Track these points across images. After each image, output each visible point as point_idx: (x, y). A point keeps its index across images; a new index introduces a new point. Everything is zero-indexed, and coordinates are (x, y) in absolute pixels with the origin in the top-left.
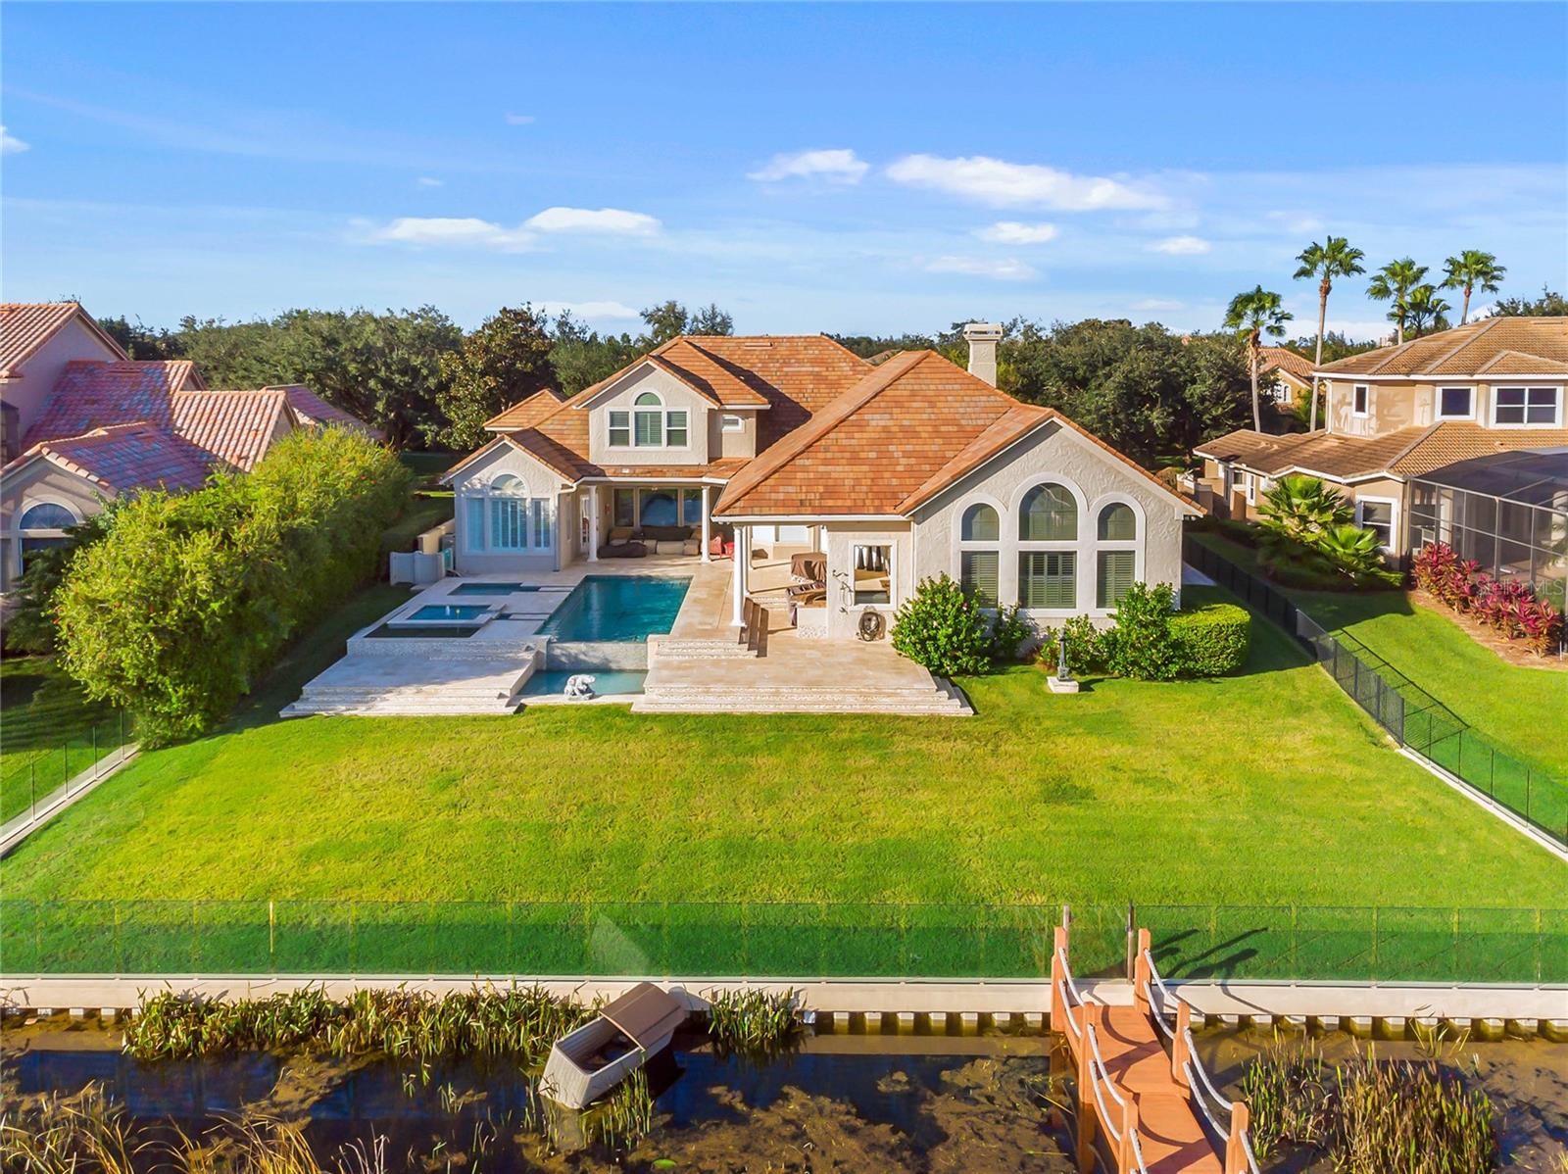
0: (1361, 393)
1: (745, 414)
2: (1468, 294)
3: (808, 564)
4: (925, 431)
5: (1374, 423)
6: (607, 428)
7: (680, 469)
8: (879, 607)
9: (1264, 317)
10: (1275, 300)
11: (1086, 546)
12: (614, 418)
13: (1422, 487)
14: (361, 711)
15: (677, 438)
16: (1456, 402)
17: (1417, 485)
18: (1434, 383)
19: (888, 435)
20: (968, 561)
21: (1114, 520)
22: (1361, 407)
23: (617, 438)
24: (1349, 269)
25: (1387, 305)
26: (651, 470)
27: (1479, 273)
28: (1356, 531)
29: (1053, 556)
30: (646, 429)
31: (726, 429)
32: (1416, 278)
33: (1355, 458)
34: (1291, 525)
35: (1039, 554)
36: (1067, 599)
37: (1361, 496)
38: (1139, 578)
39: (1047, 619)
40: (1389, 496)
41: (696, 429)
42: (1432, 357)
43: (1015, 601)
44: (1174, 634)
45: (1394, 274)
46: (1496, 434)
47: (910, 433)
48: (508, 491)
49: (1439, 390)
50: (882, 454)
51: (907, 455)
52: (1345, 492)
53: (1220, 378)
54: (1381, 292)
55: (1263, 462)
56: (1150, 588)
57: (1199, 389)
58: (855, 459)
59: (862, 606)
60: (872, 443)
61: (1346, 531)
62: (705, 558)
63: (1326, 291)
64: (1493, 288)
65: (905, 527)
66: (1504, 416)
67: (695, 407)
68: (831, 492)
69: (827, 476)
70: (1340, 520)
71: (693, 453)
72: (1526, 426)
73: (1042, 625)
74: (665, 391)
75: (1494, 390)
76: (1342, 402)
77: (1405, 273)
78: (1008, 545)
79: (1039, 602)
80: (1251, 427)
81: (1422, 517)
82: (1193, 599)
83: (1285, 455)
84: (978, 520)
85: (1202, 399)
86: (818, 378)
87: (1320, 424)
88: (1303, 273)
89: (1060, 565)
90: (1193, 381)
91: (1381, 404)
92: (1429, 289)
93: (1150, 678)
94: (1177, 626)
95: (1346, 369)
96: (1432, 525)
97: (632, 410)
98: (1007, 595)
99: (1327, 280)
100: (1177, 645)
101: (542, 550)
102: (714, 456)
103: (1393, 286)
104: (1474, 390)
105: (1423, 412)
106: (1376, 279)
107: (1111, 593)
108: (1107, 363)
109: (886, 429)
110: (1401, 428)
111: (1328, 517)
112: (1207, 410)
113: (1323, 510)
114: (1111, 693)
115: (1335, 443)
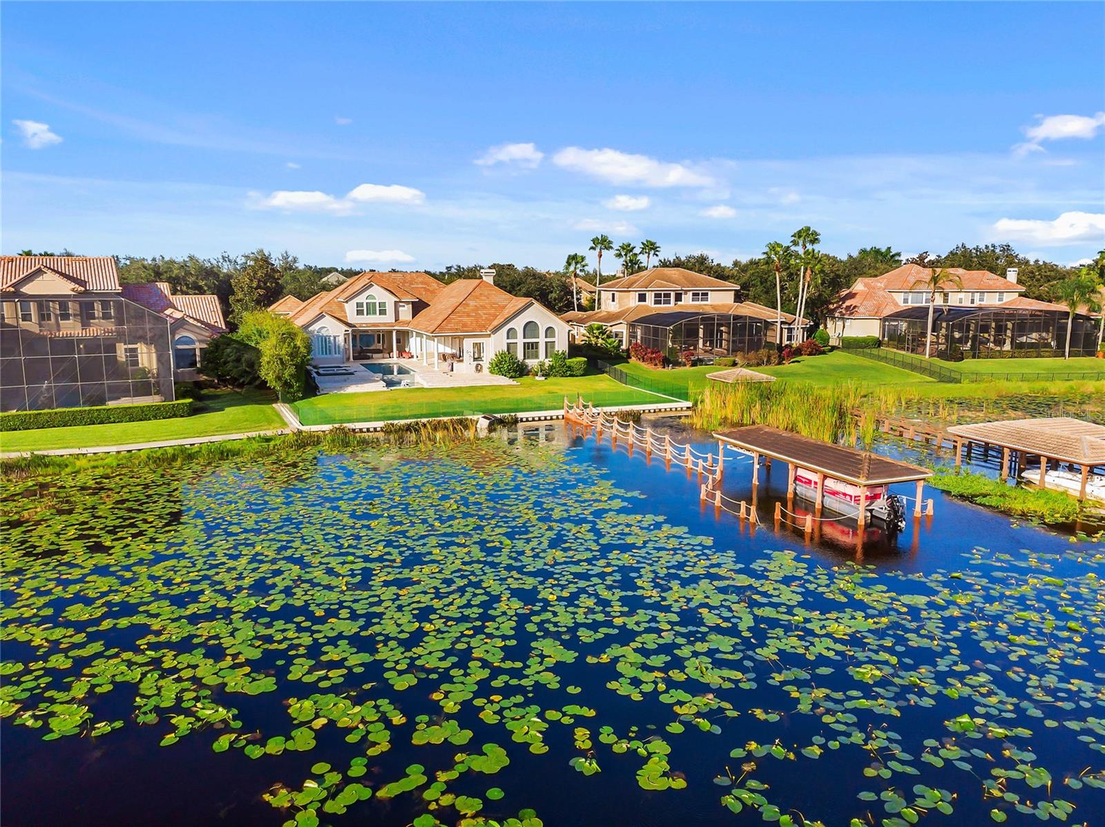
0: (613, 295)
1: (408, 303)
2: (648, 257)
3: (444, 355)
4: (488, 306)
5: (618, 306)
6: (356, 309)
7: (385, 324)
8: (481, 362)
9: (579, 266)
10: (583, 258)
11: (542, 340)
12: (358, 305)
13: (632, 325)
14: (342, 392)
15: (383, 312)
16: (642, 298)
17: (631, 325)
18: (636, 291)
19: (477, 308)
20: (508, 344)
21: (550, 331)
22: (613, 300)
23: (360, 312)
24: (609, 248)
25: (622, 260)
26: (374, 325)
27: (652, 249)
28: (613, 339)
29: (532, 344)
30: (371, 309)
31: (401, 309)
32: (631, 251)
33: (611, 317)
34: (593, 340)
35: (528, 343)
36: (537, 357)
37: (614, 329)
38: (556, 349)
39: (532, 363)
40: (623, 329)
41: (390, 309)
42: (635, 282)
43: (522, 358)
44: (568, 364)
45: (624, 249)
46: (654, 308)
47: (484, 307)
48: (324, 333)
49: (637, 293)
50: (477, 314)
51: (485, 314)
52: (609, 328)
53: (562, 291)
54: (619, 255)
55: (581, 321)
56: (560, 352)
57: (554, 295)
58: (468, 316)
59: (476, 363)
60: (473, 310)
61: (610, 341)
62: (395, 358)
63: (600, 256)
64: (657, 255)
65: (489, 336)
66: (657, 302)
67: (390, 300)
68: (465, 325)
69: (461, 321)
70: (609, 337)
71: (389, 318)
72: (662, 306)
73: (530, 364)
74: (378, 294)
75: (653, 293)
76: (607, 299)
77: (627, 248)
78: (520, 341)
79: (528, 358)
80: (574, 310)
81: (632, 335)
82: (570, 356)
83: (589, 318)
84: (511, 333)
85: (555, 299)
86: (426, 290)
87: (599, 308)
88: (592, 248)
89: (534, 346)
90: (552, 292)
91: (620, 298)
92: (636, 254)
93: (562, 376)
94: (568, 361)
95: (608, 286)
96: (636, 337)
97: (365, 302)
98: (520, 356)
99: (600, 252)
100: (569, 367)
101: (337, 355)
102: (397, 319)
103: (623, 253)
104: (647, 293)
105: (632, 301)
106: (617, 250)
107: (549, 355)
108: (519, 285)
109: (476, 306)
110: (626, 307)
111: (605, 336)
112: (556, 304)
113: (604, 334)
114: (551, 379)
115: (605, 313)
